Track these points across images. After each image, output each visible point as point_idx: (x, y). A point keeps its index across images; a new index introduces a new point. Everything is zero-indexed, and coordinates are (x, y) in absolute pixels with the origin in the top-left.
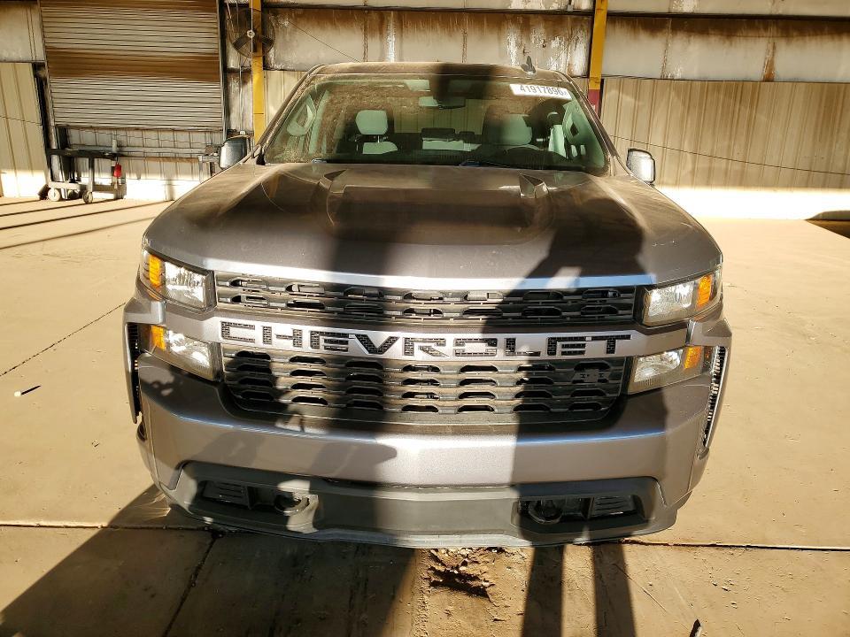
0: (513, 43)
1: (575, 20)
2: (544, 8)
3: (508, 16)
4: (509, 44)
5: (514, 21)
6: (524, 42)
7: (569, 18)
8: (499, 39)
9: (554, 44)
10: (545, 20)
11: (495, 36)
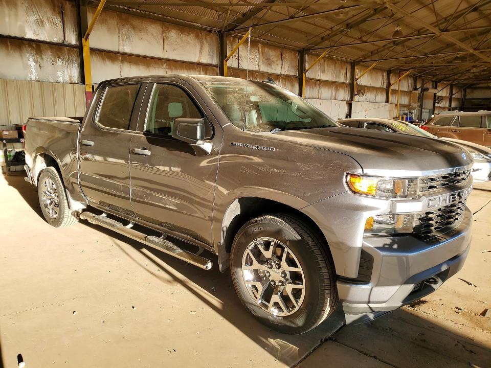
0: (31, 59)
1: (69, 50)
2: (48, 40)
3: (25, 42)
4: (29, 60)
5: (30, 46)
6: (39, 60)
7: (65, 49)
8: (21, 56)
9: (59, 63)
10: (51, 48)
11: (18, 54)
